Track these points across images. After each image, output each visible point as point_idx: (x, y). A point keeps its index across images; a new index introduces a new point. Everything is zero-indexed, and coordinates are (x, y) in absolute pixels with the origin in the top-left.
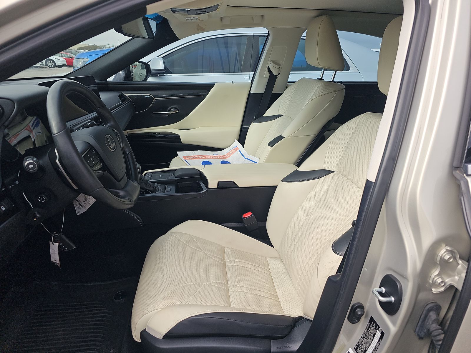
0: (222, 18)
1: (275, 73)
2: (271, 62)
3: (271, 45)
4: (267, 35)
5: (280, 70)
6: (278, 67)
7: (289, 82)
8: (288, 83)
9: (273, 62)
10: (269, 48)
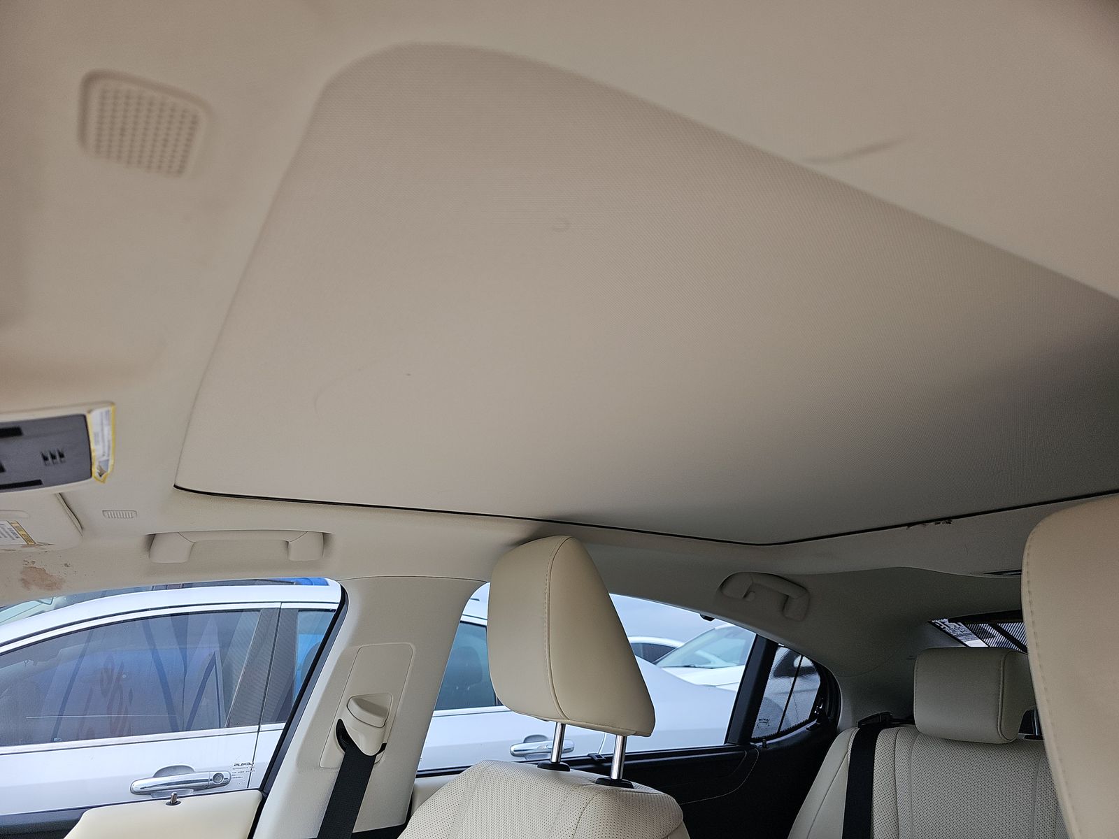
0: (152, 538)
1: (366, 746)
2: (352, 704)
3: (356, 639)
4: (336, 607)
5: (387, 734)
6: (377, 721)
7: (422, 775)
8: (418, 781)
9: (362, 702)
10: (344, 651)
